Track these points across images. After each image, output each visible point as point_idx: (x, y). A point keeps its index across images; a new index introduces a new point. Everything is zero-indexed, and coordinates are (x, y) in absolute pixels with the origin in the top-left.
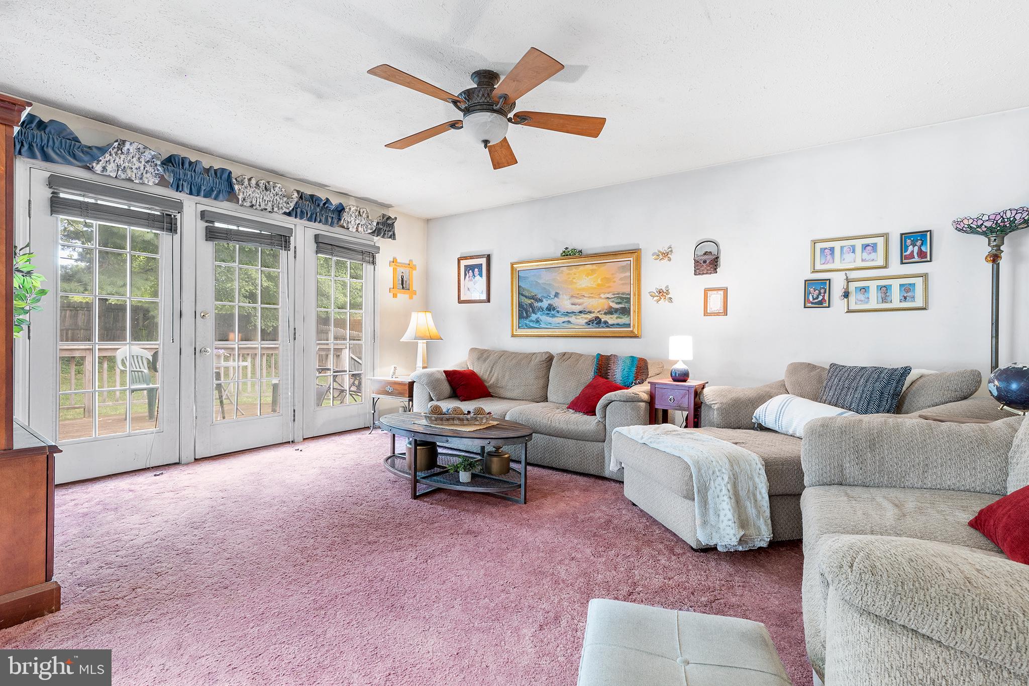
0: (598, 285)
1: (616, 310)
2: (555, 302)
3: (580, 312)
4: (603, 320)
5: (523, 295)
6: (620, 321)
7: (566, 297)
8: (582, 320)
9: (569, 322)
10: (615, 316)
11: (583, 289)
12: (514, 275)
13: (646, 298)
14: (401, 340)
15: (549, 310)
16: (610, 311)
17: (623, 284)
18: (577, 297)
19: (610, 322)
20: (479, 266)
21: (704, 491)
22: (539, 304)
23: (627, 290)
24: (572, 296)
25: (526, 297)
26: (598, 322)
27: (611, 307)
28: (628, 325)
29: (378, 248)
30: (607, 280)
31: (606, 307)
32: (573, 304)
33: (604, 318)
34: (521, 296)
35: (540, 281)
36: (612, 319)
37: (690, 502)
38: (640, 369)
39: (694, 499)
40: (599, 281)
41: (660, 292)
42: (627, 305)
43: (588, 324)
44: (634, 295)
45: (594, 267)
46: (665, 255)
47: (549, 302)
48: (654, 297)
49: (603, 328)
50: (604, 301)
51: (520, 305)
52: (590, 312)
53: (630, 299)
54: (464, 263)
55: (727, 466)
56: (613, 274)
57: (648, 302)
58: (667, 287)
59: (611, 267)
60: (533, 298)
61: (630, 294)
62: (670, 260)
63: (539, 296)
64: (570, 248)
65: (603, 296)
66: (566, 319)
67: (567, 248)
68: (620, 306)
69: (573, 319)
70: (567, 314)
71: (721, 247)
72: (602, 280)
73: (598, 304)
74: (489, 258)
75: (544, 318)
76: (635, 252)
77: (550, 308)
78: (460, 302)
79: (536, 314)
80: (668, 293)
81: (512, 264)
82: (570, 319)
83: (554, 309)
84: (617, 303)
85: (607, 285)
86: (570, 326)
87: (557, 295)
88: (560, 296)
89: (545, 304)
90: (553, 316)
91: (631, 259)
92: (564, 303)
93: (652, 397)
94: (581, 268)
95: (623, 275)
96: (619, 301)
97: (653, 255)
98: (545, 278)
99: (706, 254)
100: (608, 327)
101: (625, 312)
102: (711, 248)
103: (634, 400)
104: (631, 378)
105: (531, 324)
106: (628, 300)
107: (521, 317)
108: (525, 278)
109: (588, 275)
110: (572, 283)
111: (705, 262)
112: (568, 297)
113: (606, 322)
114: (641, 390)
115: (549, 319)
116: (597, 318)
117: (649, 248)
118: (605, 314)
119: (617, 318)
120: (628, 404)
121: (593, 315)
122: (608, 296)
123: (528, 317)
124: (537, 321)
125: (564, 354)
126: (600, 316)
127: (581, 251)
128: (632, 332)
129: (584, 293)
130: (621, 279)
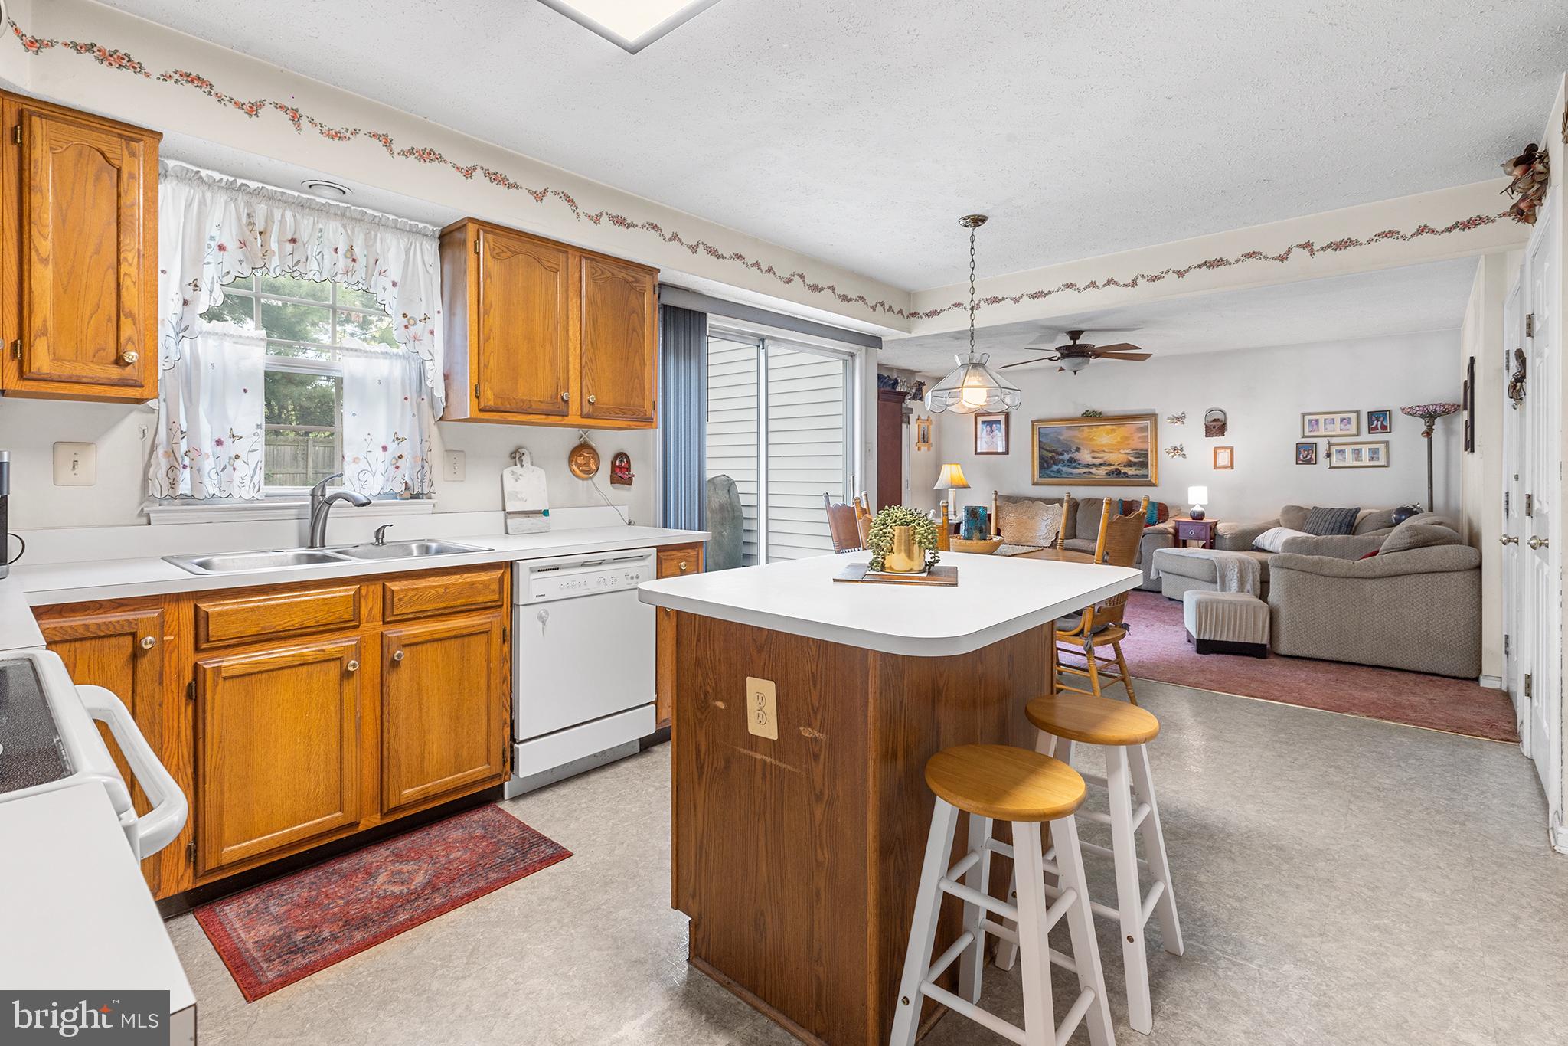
0: (1118, 442)
1: (1135, 464)
2: (1077, 456)
3: (1101, 464)
4: (1122, 471)
5: (1043, 449)
6: (1138, 472)
7: (1086, 452)
8: (1102, 471)
9: (1090, 473)
10: (1134, 468)
11: (1102, 445)
12: (1035, 432)
13: (1162, 453)
14: (935, 488)
15: (1071, 462)
16: (1129, 464)
17: (1142, 442)
18: (1097, 452)
19: (1130, 473)
20: (999, 422)
21: (1223, 577)
22: (1061, 457)
23: (1143, 446)
24: (1093, 451)
25: (1047, 450)
26: (1117, 472)
27: (1130, 461)
28: (1147, 476)
29: (912, 409)
30: (1126, 438)
31: (1126, 460)
32: (1093, 458)
33: (1123, 470)
34: (1042, 450)
35: (1061, 438)
36: (1130, 471)
37: (1214, 585)
38: (1162, 511)
39: (1216, 583)
40: (1119, 439)
41: (1175, 449)
42: (1145, 460)
43: (1108, 474)
44: (1152, 451)
45: (1114, 427)
46: (1180, 419)
47: (1070, 455)
48: (1169, 453)
49: (1123, 477)
50: (1124, 455)
51: (1041, 458)
52: (1111, 465)
53: (1148, 454)
54: (980, 419)
55: (1238, 564)
56: (1131, 434)
57: (1165, 458)
58: (1181, 445)
59: (1130, 427)
60: (1053, 451)
61: (1148, 451)
62: (1183, 423)
63: (1060, 450)
64: (1091, 410)
65: (1122, 451)
66: (1087, 470)
67: (1088, 411)
68: (1139, 460)
69: (1093, 470)
70: (1088, 466)
71: (1228, 415)
72: (1121, 438)
73: (1117, 458)
74: (1007, 416)
75: (1066, 469)
76: (1152, 416)
77: (1071, 461)
78: (976, 453)
79: (1057, 465)
80: (1182, 450)
81: (1033, 422)
82: (1091, 470)
83: (1075, 461)
84: (1135, 458)
85: (1127, 442)
86: (1091, 476)
87: (1078, 450)
88: (1081, 451)
89: (1066, 457)
90: (1074, 468)
91: (1149, 422)
92: (1085, 457)
93: (1177, 530)
94: (1102, 428)
95: (1140, 435)
96: (1137, 456)
97: (1168, 419)
98: (1066, 435)
99: (1214, 420)
100: (1127, 477)
101: (1144, 465)
102: (1219, 416)
103: (1164, 532)
104: (1155, 518)
105: (1052, 474)
106: (1146, 456)
107: (1041, 467)
108: (1046, 435)
109: (1108, 433)
110: (1092, 439)
111: (1214, 427)
112: (1089, 451)
113: (1125, 473)
114: (1169, 525)
115: (1070, 470)
116: (1117, 469)
117: (1164, 413)
118: (1125, 466)
119: (1136, 470)
120: (1160, 535)
121: (1113, 467)
122: (1127, 451)
123: (1049, 467)
124: (1059, 471)
125: (1089, 500)
126: (1120, 468)
127: (1100, 413)
128: (1150, 481)
129: (1104, 449)
130: (1139, 438)
